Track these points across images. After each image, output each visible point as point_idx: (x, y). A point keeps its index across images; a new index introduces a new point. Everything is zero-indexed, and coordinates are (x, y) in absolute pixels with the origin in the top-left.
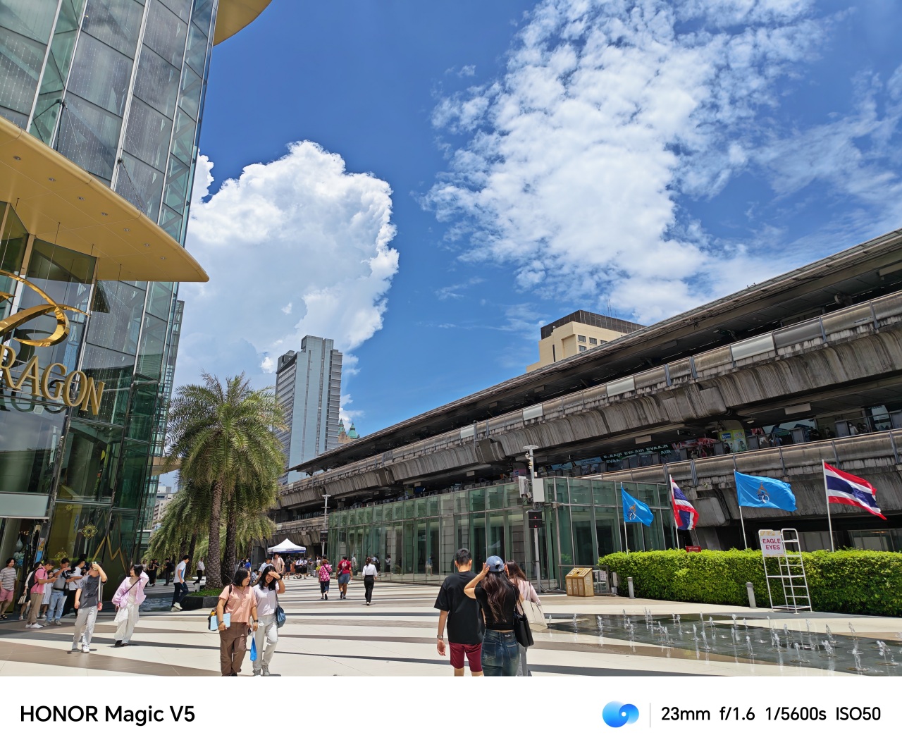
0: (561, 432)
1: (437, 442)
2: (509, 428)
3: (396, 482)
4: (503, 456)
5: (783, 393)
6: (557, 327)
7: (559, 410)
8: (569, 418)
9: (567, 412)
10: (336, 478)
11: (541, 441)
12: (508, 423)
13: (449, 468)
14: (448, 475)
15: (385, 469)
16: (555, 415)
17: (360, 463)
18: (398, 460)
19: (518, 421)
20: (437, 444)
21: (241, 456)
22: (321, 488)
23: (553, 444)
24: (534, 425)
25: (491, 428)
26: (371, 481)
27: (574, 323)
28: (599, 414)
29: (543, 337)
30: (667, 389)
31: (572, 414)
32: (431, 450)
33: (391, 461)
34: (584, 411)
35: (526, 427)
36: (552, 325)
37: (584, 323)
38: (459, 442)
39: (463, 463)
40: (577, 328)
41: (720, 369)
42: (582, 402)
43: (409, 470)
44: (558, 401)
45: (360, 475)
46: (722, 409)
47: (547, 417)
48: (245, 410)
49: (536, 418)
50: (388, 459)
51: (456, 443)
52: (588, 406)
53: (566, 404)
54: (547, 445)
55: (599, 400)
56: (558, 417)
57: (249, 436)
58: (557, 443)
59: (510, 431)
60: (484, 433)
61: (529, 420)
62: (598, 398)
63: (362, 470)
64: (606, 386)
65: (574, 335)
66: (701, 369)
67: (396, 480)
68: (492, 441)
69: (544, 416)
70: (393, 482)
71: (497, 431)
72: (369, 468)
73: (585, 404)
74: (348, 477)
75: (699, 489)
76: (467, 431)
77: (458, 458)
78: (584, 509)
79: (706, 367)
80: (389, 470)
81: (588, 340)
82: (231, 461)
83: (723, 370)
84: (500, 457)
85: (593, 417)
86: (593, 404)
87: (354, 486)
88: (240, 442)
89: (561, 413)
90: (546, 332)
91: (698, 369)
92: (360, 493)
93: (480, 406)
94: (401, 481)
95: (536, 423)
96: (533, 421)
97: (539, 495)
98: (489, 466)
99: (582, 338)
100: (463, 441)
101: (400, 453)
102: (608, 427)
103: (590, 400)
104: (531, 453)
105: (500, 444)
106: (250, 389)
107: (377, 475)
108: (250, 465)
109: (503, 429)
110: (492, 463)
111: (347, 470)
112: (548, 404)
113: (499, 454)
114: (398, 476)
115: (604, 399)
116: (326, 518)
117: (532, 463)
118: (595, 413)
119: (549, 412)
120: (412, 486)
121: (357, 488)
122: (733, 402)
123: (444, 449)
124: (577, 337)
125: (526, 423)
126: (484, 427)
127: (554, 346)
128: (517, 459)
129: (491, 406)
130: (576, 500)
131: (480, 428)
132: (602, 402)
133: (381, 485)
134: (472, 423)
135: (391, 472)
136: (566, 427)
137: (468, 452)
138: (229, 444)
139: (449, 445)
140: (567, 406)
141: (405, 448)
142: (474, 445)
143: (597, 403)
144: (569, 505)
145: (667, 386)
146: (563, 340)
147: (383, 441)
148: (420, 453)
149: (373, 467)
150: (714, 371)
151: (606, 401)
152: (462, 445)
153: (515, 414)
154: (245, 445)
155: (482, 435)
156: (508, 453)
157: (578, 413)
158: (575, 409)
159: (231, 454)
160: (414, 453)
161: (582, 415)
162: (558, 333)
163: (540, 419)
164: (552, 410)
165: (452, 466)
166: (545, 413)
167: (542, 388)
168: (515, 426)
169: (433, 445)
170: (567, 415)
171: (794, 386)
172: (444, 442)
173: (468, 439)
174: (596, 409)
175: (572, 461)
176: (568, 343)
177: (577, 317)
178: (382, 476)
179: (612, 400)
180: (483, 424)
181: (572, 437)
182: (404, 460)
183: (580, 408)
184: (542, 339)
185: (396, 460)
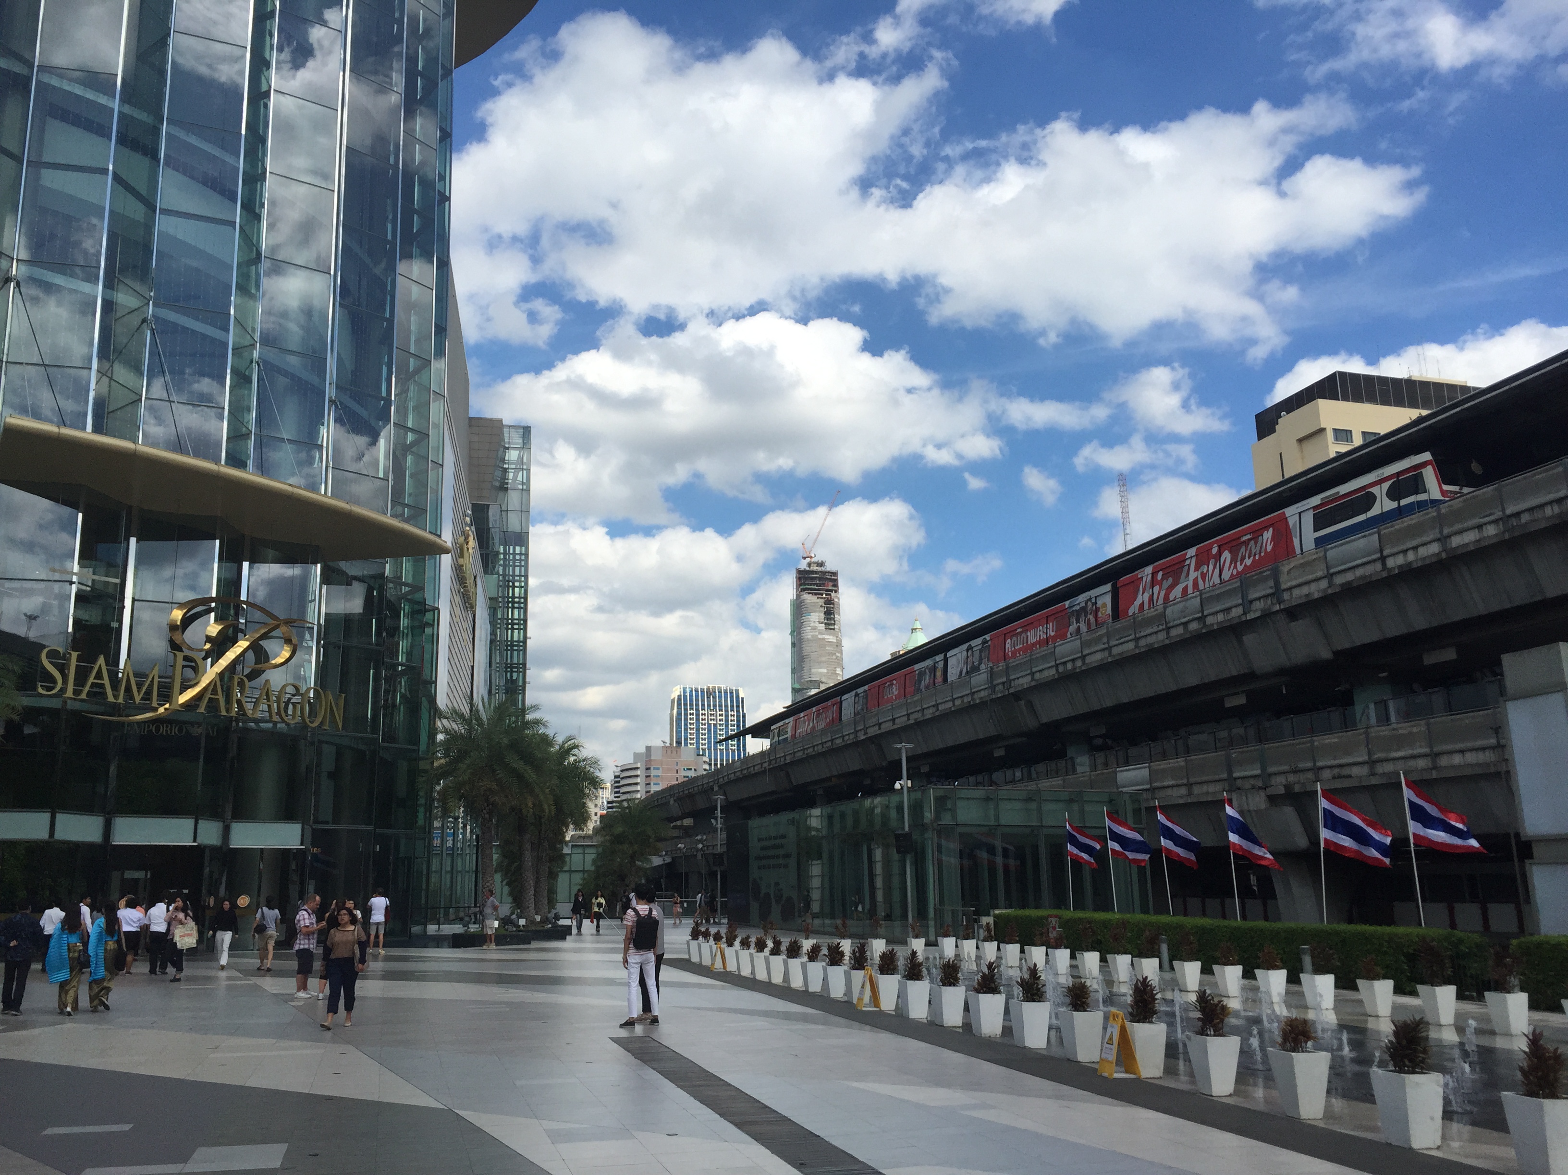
2: (1037, 676)
4: (1037, 724)
5: (1405, 631)
6: (1288, 412)
7: (1104, 646)
8: (1118, 660)
12: (1034, 668)
19: (1049, 664)
25: (1012, 676)
27: (1323, 404)
29: (1261, 436)
30: (1244, 619)
36: (1278, 407)
37: (1345, 398)
40: (1331, 413)
41: (1313, 587)
46: (1325, 654)
53: (1112, 636)
56: (1102, 660)
60: (1004, 683)
62: (1155, 628)
65: (1324, 429)
66: (1289, 584)
68: (1017, 698)
69: (1083, 656)
70: (884, 764)
75: (1270, 791)
76: (979, 680)
79: (1294, 583)
80: (876, 742)
81: (1358, 438)
83: (1316, 590)
84: (1033, 724)
86: (1148, 640)
87: (829, 769)
89: (1107, 653)
90: (1266, 424)
91: (1284, 586)
95: (1075, 669)
96: (1069, 666)
99: (1343, 434)
100: (975, 696)
109: (1029, 678)
113: (1030, 720)
118: (1155, 654)
122: (1343, 644)
123: (950, 710)
124: (1330, 435)
125: (1061, 669)
126: (1003, 674)
127: (1281, 454)
131: (999, 675)
132: (1161, 636)
133: (866, 768)
135: (879, 746)
139: (958, 701)
140: (1114, 642)
145: (1245, 613)
146: (1300, 441)
148: (914, 715)
149: (852, 736)
150: (1305, 590)
151: (1166, 634)
152: (974, 703)
156: (1045, 720)
157: (1129, 654)
158: (1126, 647)
162: (1291, 425)
163: (1080, 663)
164: (1095, 648)
166: (1085, 652)
168: (1046, 673)
169: (935, 702)
170: (1114, 657)
171: (1420, 622)
172: (949, 697)
176: (1311, 445)
177: (1330, 388)
179: (1173, 632)
182: (895, 727)
183: (1131, 645)
184: (1259, 439)
185: (883, 726)
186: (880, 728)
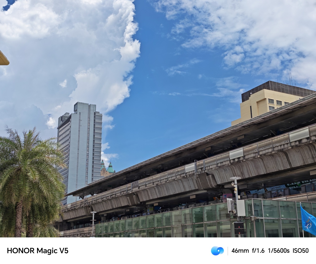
0: (257, 168)
1: (168, 175)
2: (219, 165)
3: (141, 203)
4: (216, 185)
6: (253, 93)
7: (255, 152)
8: (262, 157)
9: (261, 153)
10: (100, 200)
11: (242, 174)
12: (218, 162)
13: (177, 193)
14: (177, 198)
15: (133, 194)
16: (252, 155)
17: (116, 190)
18: (142, 188)
19: (225, 160)
20: (169, 176)
21: (35, 186)
22: (89, 207)
23: (251, 176)
24: (237, 163)
25: (206, 165)
26: (124, 202)
27: (265, 90)
28: (283, 154)
29: (243, 101)
31: (265, 155)
32: (165, 180)
33: (137, 188)
34: (274, 152)
35: (232, 164)
36: (249, 92)
37: (272, 89)
38: (184, 175)
39: (188, 190)
40: (268, 94)
42: (271, 146)
43: (150, 194)
44: (255, 145)
45: (116, 198)
47: (246, 157)
48: (36, 154)
49: (239, 158)
50: (135, 187)
51: (182, 176)
52: (276, 149)
53: (260, 147)
54: (247, 176)
55: (284, 145)
56: (254, 157)
57: (40, 172)
58: (254, 175)
59: (220, 167)
60: (202, 168)
61: (234, 159)
62: (283, 143)
63: (118, 195)
64: (289, 135)
65: (265, 99)
67: (141, 201)
68: (208, 174)
69: (244, 157)
70: (139, 203)
71: (211, 167)
72: (122, 193)
73: (274, 148)
74: (108, 199)
76: (190, 167)
77: (184, 186)
78: (273, 221)
80: (136, 194)
81: (275, 102)
82: (27, 189)
84: (214, 185)
85: (280, 157)
86: (279, 148)
87: (112, 206)
88: (33, 176)
89: (257, 154)
90: (245, 97)
92: (117, 210)
93: (199, 150)
94: (145, 202)
95: (239, 161)
96: (236, 160)
97: (241, 212)
98: (206, 191)
99: (271, 101)
100: (187, 174)
101: (143, 182)
102: (290, 164)
103: (278, 145)
104: (236, 182)
105: (213, 176)
106: (39, 140)
107: (128, 198)
108: (40, 191)
109: (215, 166)
110: (208, 189)
111: (107, 194)
112: (247, 148)
113: (212, 183)
114: (142, 199)
115: (287, 144)
116: (93, 228)
117: (236, 189)
118: (281, 153)
119: (248, 153)
120: (152, 205)
121: (114, 207)
123: (174, 180)
124: (267, 100)
125: (232, 161)
126: (202, 165)
127: (251, 107)
128: (226, 187)
129: (206, 150)
130: (268, 215)
131: (199, 165)
132: (286, 146)
133: (130, 204)
134: (193, 162)
135: (137, 196)
136: (260, 163)
137: (191, 182)
138: (26, 177)
139: (177, 177)
140: (261, 149)
141: (147, 179)
142: (195, 177)
143: (282, 147)
144: (263, 218)
146: (257, 102)
147: (131, 174)
148: (157, 183)
149: (125, 192)
151: (289, 145)
152: (186, 177)
153: (224, 155)
154: (37, 177)
155: (200, 170)
156: (219, 183)
157: (269, 154)
158: (267, 151)
159: (27, 184)
160: (153, 183)
161: (272, 155)
162: (254, 97)
163: (242, 159)
164: (250, 152)
165: (180, 192)
166: (245, 154)
167: (243, 137)
168: (224, 163)
169: (166, 177)
170: (261, 155)
172: (174, 175)
173: (191, 173)
174: (281, 151)
175: (265, 187)
176: (261, 104)
177: (267, 85)
178: (132, 199)
179: (293, 144)
180: (201, 162)
181: (265, 171)
182: (146, 188)
183: (270, 150)
184: (242, 102)
185: (141, 187)
186: (139, 189)
